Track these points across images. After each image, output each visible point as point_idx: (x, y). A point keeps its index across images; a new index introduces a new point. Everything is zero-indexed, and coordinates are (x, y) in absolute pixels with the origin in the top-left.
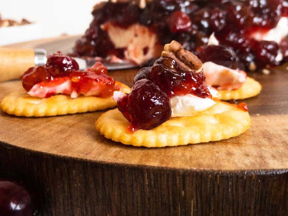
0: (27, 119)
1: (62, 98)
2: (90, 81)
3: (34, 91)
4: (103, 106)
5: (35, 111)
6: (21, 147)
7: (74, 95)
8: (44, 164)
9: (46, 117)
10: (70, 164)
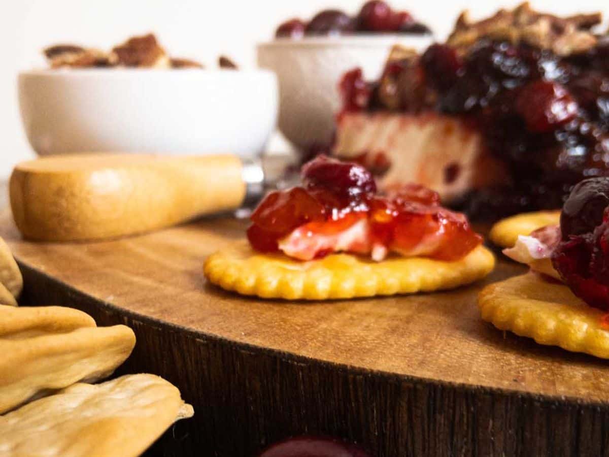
0: (288, 305)
1: (351, 260)
2: (415, 220)
3: (296, 243)
4: (455, 278)
5: (307, 288)
6: (333, 363)
7: (379, 252)
8: (404, 404)
9: (329, 301)
10: (480, 404)
